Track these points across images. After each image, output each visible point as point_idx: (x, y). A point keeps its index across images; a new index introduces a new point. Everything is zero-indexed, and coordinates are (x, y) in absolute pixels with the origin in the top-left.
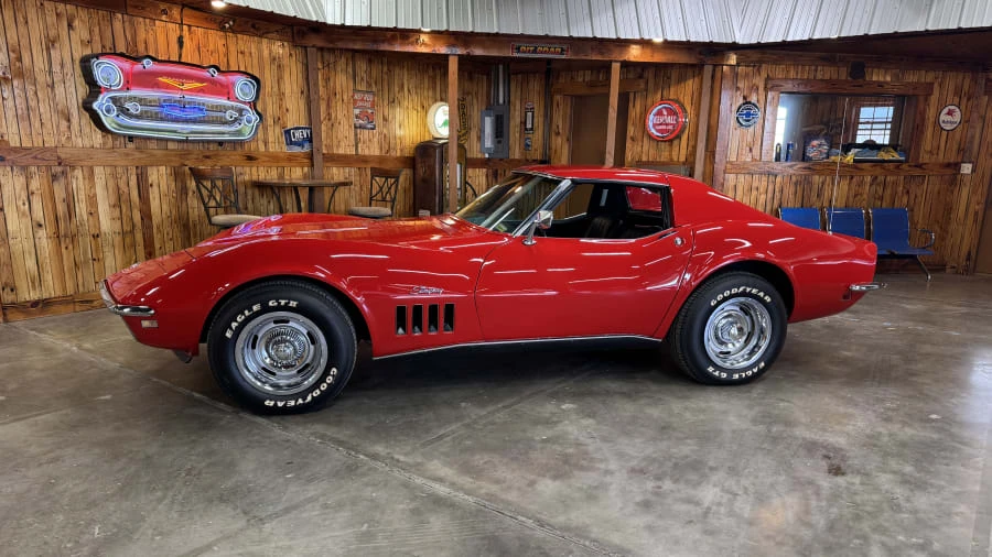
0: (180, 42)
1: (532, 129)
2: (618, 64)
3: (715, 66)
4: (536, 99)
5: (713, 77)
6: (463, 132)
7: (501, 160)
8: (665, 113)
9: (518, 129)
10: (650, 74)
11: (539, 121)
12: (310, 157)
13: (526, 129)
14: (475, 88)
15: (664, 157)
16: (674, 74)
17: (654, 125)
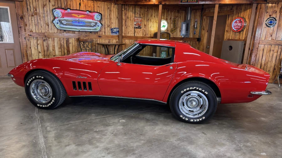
0: (80, 4)
1: (196, 28)
2: (218, 5)
3: (258, 4)
4: (198, 18)
5: (257, 8)
6: (174, 29)
7: (187, 38)
8: (238, 22)
9: (192, 28)
10: (235, 8)
11: (199, 25)
12: (118, 36)
13: (195, 28)
14: (180, 15)
15: (237, 38)
16: (243, 8)
17: (234, 26)
